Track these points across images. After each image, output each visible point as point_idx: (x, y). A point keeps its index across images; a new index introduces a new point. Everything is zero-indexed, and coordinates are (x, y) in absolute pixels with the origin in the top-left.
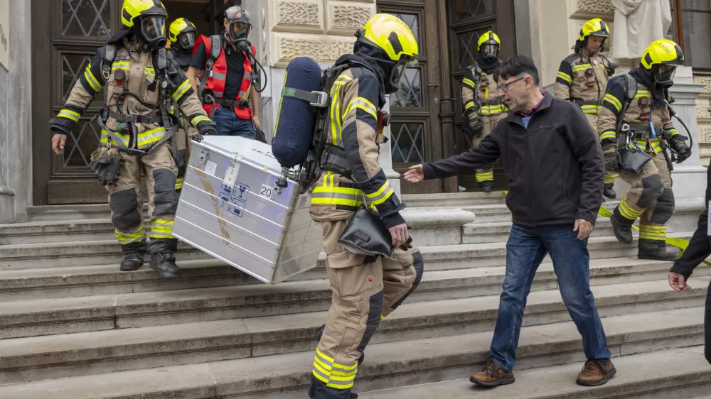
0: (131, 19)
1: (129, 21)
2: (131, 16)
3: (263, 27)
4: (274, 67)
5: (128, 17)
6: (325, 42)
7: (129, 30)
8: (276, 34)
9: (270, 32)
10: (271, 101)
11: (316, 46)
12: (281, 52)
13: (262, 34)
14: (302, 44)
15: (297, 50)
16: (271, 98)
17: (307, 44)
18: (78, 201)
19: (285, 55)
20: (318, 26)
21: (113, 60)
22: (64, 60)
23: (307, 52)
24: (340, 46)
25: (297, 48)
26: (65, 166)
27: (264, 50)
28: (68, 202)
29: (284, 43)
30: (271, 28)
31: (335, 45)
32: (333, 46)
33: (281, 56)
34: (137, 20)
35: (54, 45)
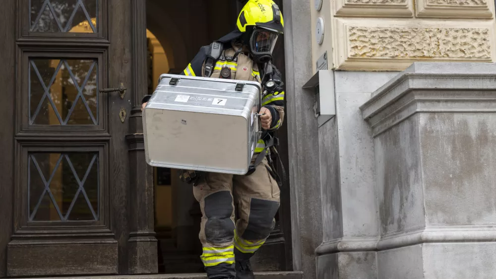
0: (246, 25)
1: (243, 26)
2: (246, 23)
3: (319, 11)
4: (339, 71)
5: (243, 22)
6: (415, 30)
7: (240, 34)
8: (342, 21)
9: (332, 18)
10: (335, 119)
11: (402, 37)
12: (349, 49)
13: (319, 22)
14: (382, 35)
15: (374, 44)
16: (335, 117)
17: (389, 34)
18: (49, 273)
19: (357, 51)
20: (405, 7)
21: (218, 59)
22: (32, 67)
23: (389, 46)
24: (439, 36)
25: (373, 41)
26: (31, 220)
27: (321, 44)
28: (34, 274)
29: (354, 34)
30: (333, 12)
31: (431, 34)
32: (427, 35)
33: (350, 54)
34: (250, 28)
35: (19, 46)
